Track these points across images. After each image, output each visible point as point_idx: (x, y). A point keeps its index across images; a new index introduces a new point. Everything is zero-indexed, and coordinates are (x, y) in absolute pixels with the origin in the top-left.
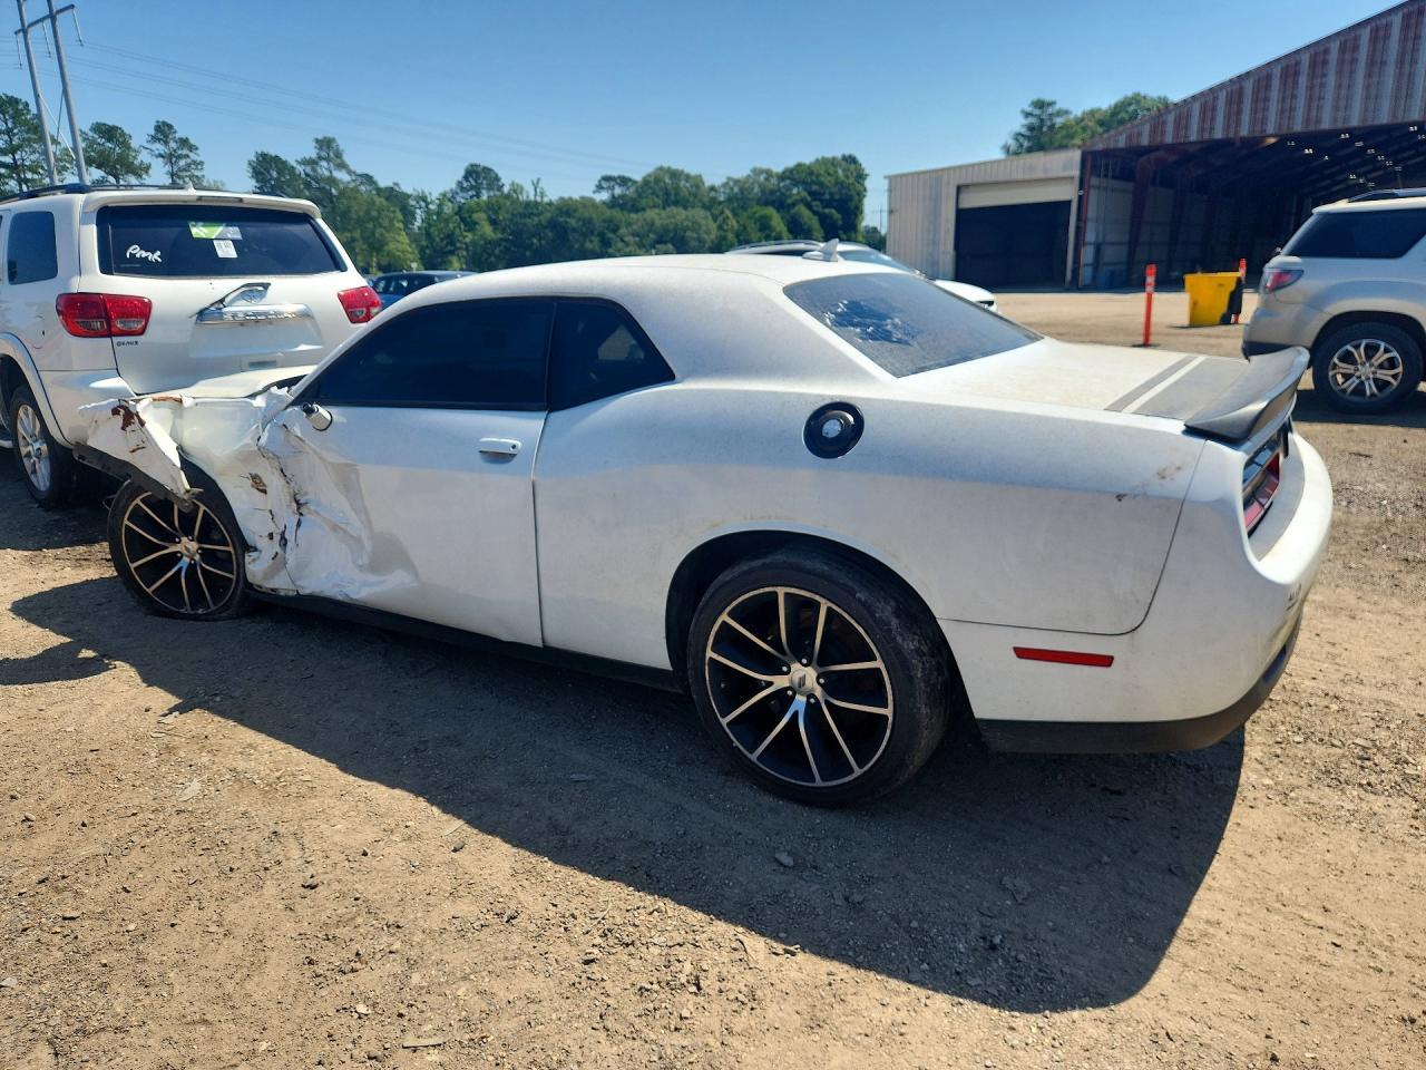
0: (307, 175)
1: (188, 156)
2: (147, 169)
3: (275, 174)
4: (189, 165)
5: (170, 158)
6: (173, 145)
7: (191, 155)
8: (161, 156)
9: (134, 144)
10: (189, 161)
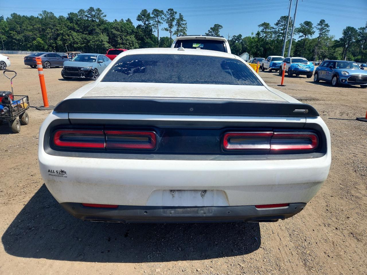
0: (360, 32)
1: (326, 29)
2: (314, 32)
3: (350, 33)
4: (325, 31)
5: (321, 30)
6: (323, 26)
7: (327, 28)
8: (319, 29)
9: (313, 26)
10: (326, 30)
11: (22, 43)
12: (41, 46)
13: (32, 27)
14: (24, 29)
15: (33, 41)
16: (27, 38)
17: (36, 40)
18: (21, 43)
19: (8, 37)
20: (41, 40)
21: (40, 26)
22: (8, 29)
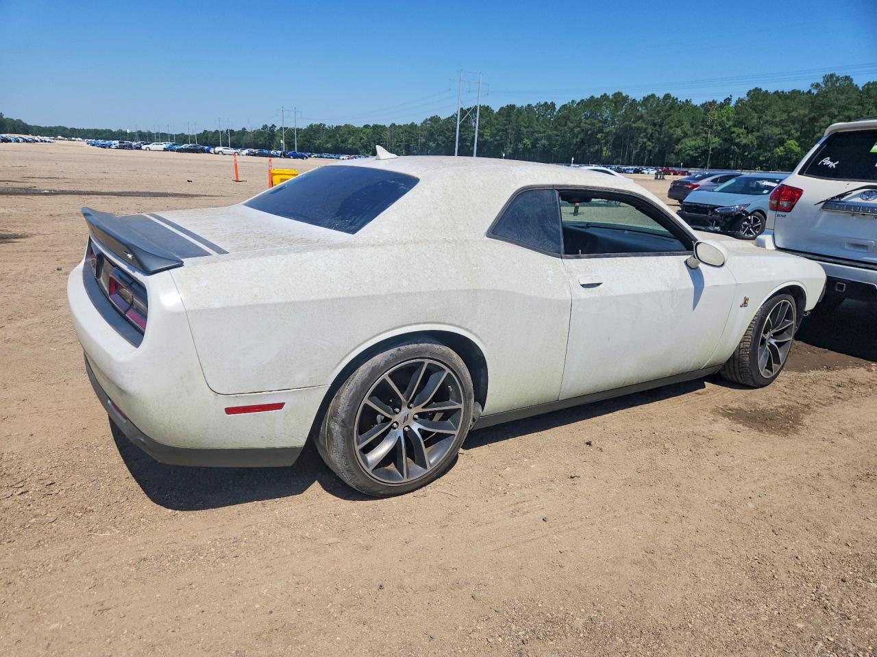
11: (750, 153)
12: (791, 158)
13: (785, 116)
14: (767, 122)
15: (776, 146)
16: (764, 143)
17: (783, 145)
18: (746, 154)
19: (725, 140)
20: (797, 144)
21: (807, 112)
22: (730, 123)
